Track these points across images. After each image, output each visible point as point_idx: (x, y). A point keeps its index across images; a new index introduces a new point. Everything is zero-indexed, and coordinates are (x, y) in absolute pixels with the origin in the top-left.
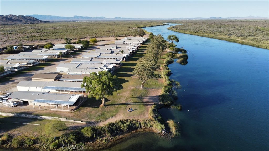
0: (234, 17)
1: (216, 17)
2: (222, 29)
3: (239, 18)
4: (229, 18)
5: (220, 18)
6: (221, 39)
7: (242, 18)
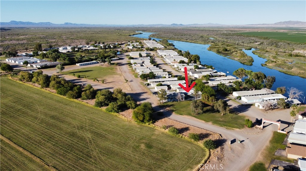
0: (194, 24)
1: (177, 24)
2: (183, 37)
3: (199, 25)
4: (189, 25)
5: (181, 25)
6: (183, 41)
7: (202, 25)
